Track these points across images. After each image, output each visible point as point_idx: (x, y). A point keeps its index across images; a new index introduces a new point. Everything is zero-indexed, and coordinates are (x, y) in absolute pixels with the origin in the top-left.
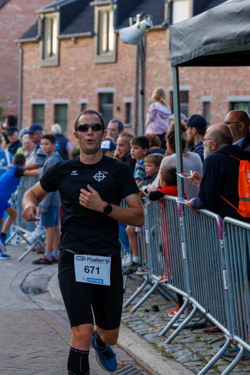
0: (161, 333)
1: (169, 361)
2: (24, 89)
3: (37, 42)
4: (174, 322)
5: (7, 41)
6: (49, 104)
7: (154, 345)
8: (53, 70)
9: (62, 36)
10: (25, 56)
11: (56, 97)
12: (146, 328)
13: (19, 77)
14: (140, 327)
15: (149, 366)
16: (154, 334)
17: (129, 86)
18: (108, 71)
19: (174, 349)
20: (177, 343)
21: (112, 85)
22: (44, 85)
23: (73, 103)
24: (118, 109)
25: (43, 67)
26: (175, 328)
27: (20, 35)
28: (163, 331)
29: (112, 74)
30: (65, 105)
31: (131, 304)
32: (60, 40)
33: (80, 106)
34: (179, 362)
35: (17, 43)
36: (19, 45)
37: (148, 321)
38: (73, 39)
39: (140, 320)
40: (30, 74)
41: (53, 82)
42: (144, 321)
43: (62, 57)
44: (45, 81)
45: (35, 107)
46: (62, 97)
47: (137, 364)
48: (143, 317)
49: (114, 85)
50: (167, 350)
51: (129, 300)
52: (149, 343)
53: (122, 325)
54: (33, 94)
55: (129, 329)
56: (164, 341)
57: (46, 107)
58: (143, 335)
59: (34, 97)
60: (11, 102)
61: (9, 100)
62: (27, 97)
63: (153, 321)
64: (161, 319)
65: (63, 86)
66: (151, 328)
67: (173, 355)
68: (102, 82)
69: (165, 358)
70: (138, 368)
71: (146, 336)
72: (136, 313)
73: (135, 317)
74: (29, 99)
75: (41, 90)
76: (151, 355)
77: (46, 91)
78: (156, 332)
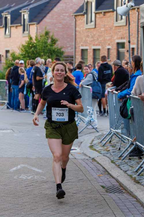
0: (135, 170)
1: (137, 184)
2: (77, 41)
3: (83, 15)
4: (142, 165)
5: (67, 15)
6: (90, 49)
7: (131, 176)
8: (92, 30)
9: (97, 12)
10: (77, 23)
11: (94, 45)
12: (128, 168)
13: (74, 34)
14: (125, 167)
15: (126, 187)
17: (133, 39)
18: (122, 30)
19: (141, 178)
20: (142, 175)
22: (87, 39)
23: (103, 48)
25: (86, 29)
26: (142, 168)
27: (75, 11)
29: (124, 32)
30: (99, 50)
32: (96, 14)
33: (107, 50)
34: (142, 185)
35: (73, 16)
37: (130, 164)
38: (103, 13)
40: (80, 33)
41: (92, 37)
42: (127, 164)
43: (97, 23)
44: (88, 36)
45: (83, 51)
46: (97, 45)
47: (121, 186)
48: (128, 162)
49: (125, 38)
50: (137, 179)
51: (121, 154)
52: (128, 175)
53: (116, 166)
54: (82, 43)
55: (119, 169)
56: (136, 174)
57: (88, 50)
58: (126, 171)
59: (82, 45)
60: (70, 48)
61: (69, 47)
62: (78, 45)
63: (133, 164)
64: (137, 163)
65: (98, 39)
66: (131, 168)
67: (140, 181)
68: (119, 37)
69: (135, 183)
70: (121, 188)
71: (127, 172)
72: (124, 160)
73: (123, 162)
74: (79, 46)
75: (86, 42)
76: (128, 182)
77: (88, 42)
78: (133, 170)
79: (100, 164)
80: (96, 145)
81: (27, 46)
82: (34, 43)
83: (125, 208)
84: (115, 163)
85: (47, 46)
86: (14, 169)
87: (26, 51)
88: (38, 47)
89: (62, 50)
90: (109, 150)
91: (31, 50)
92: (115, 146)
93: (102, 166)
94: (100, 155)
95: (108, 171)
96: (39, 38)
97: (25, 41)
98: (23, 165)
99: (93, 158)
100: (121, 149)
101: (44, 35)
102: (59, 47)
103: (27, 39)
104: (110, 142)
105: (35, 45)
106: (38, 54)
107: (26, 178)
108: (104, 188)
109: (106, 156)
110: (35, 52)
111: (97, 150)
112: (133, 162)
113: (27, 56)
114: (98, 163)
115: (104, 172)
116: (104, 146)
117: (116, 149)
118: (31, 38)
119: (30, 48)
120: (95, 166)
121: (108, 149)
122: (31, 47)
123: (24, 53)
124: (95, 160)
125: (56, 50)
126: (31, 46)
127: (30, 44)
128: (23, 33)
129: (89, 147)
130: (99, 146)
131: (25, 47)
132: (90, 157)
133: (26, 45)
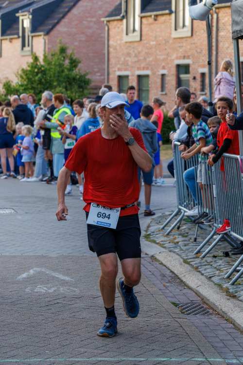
0: (226, 276)
1: (232, 300)
2: (110, 63)
3: (121, 20)
4: (238, 266)
5: (94, 19)
6: (133, 75)
7: (220, 286)
8: (136, 44)
9: (143, 14)
10: (111, 33)
11: (139, 69)
12: (213, 272)
13: (106, 51)
14: (208, 270)
15: (214, 305)
16: (220, 277)
17: (203, 58)
18: (184, 44)
19: (237, 289)
20: (240, 284)
21: (188, 57)
22: (127, 59)
23: (154, 74)
24: (194, 78)
25: (126, 42)
26: (238, 271)
27: (106, 14)
28: (228, 274)
29: (189, 47)
30: (147, 76)
31: (201, 251)
32: (141, 18)
33: (160, 77)
34: (241, 301)
35: (104, 21)
36: (105, 22)
37: (215, 265)
38: (153, 17)
39: (208, 265)
40: (115, 49)
41: (136, 56)
42: (211, 265)
43: (143, 33)
44: (129, 54)
45: (120, 77)
46: (144, 69)
47: (205, 303)
48: (212, 262)
49: (191, 57)
50: (231, 291)
51: (199, 248)
52: (215, 284)
53: (192, 269)
54: (118, 66)
55: (198, 273)
56: (229, 282)
57: (130, 78)
58: (210, 277)
59: (119, 70)
60: (99, 74)
61: (98, 72)
62: (114, 69)
63: (220, 265)
64: (227, 264)
65: (145, 59)
66: (218, 272)
67: (236, 294)
68: (180, 55)
69: (228, 297)
70: (205, 306)
71: (213, 279)
72: (205, 259)
73: (204, 262)
74: (115, 71)
75: (125, 63)
76: (217, 295)
77: (130, 63)
78: (222, 275)
79: (165, 266)
80: (156, 233)
81: (30, 71)
82: (42, 66)
83: (218, 340)
84: (191, 263)
85: (63, 71)
86: (24, 275)
87: (29, 79)
88: (47, 72)
89: (87, 77)
90: (178, 242)
91: (37, 78)
92: (186, 235)
93: (169, 269)
94: (164, 250)
95: (180, 276)
96: (50, 57)
97: (27, 63)
98: (38, 269)
99: (153, 256)
100: (197, 240)
101: (58, 53)
102: (83, 73)
103: (31, 60)
104: (179, 228)
105: (43, 69)
106: (48, 85)
107: (46, 290)
108: (176, 306)
109: (174, 252)
110: (43, 80)
111: (158, 242)
112: (221, 262)
113: (30, 87)
114: (162, 264)
115: (173, 280)
116: (168, 234)
117: (189, 241)
118: (36, 59)
119: (35, 74)
120: (157, 269)
121: (176, 241)
122: (37, 73)
123: (25, 83)
124: (156, 258)
125: (78, 77)
126: (36, 70)
127: (36, 67)
128: (22, 49)
129: (144, 236)
130: (161, 235)
131: (28, 72)
132: (146, 254)
133: (29, 69)
